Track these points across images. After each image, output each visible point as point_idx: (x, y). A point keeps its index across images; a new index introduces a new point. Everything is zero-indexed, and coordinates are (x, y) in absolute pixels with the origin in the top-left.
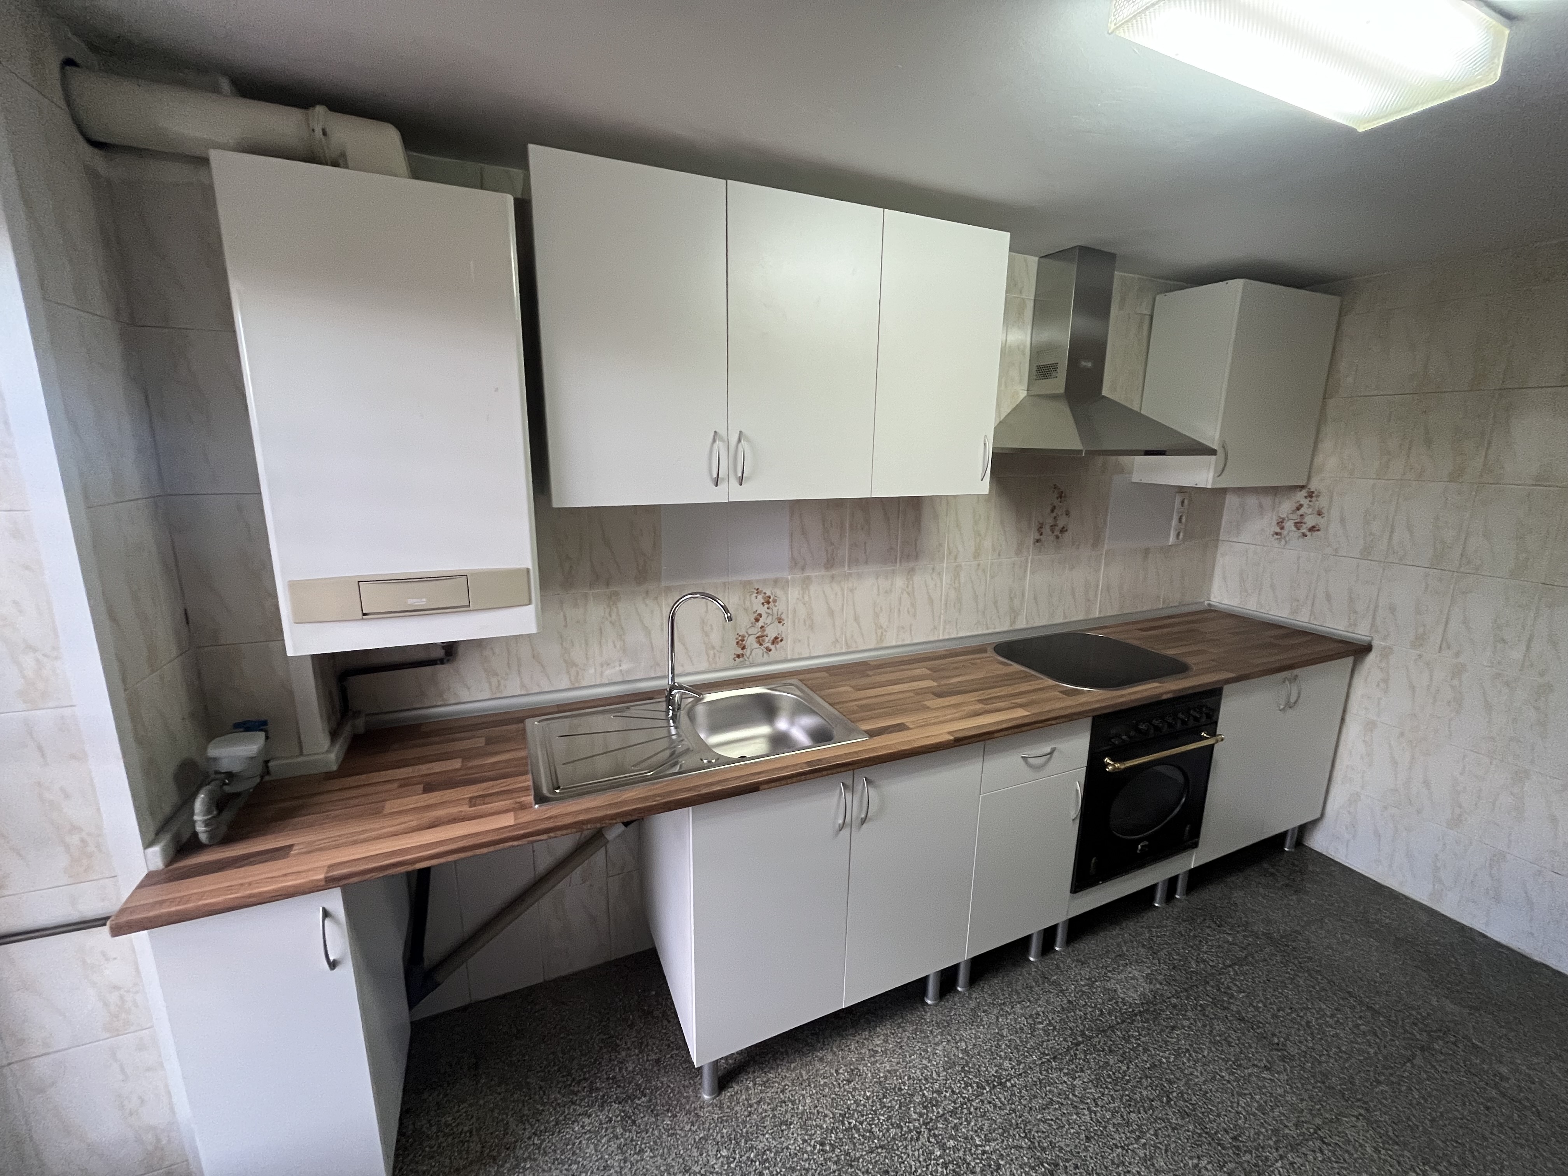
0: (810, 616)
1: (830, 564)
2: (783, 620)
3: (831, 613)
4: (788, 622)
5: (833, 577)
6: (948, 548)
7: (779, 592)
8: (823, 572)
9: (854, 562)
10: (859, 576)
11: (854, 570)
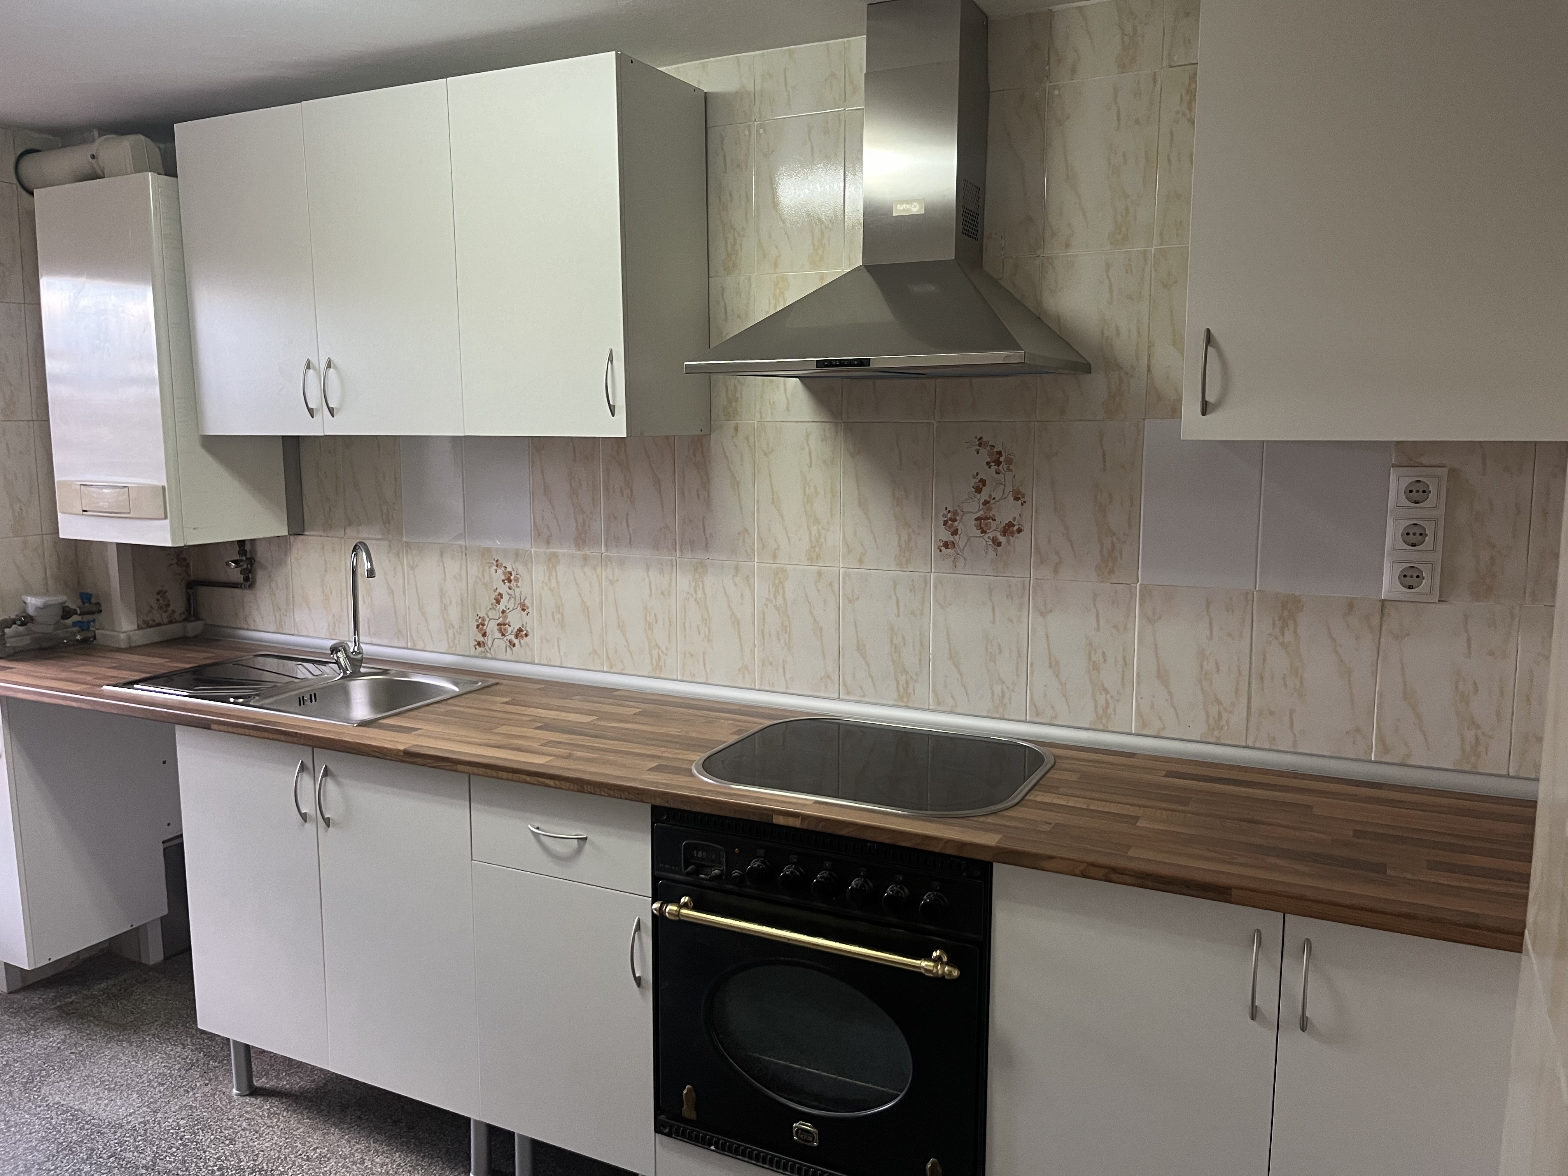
0: (559, 609)
1: (582, 538)
2: (528, 608)
3: (586, 610)
4: (533, 610)
5: (585, 558)
6: (760, 538)
7: (521, 569)
8: (573, 551)
9: (613, 540)
10: (622, 562)
11: (613, 553)
